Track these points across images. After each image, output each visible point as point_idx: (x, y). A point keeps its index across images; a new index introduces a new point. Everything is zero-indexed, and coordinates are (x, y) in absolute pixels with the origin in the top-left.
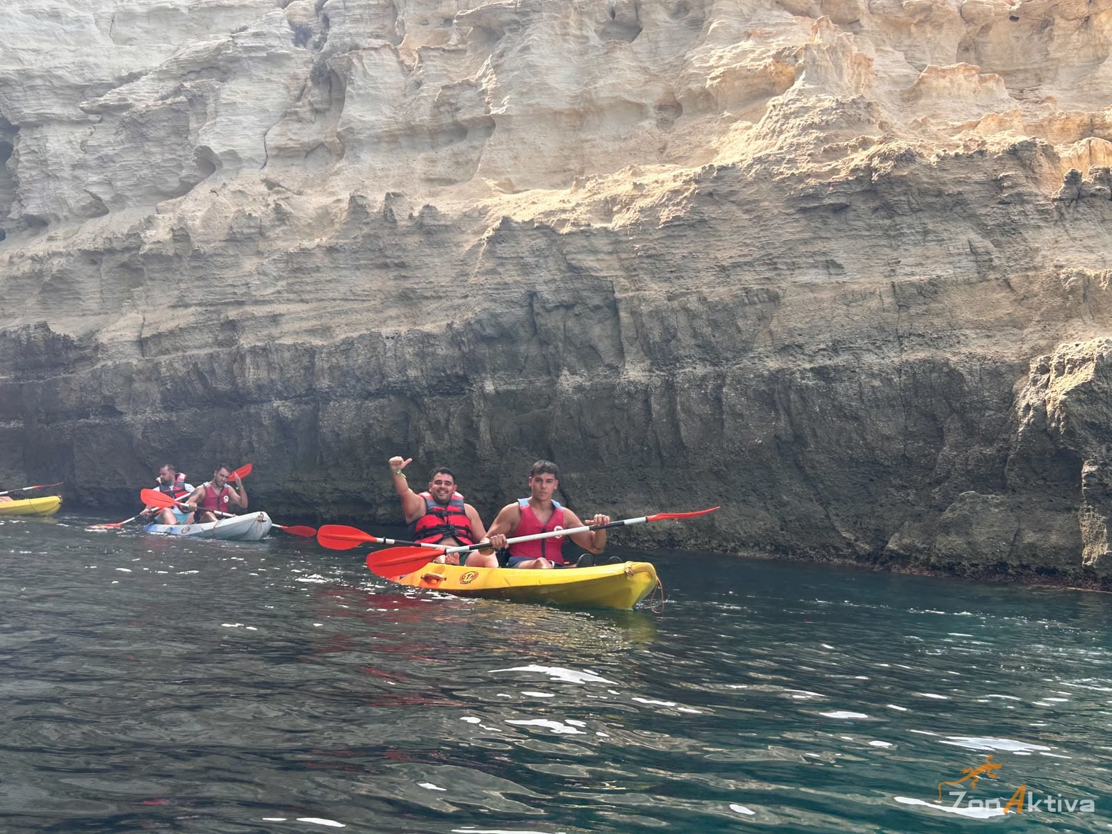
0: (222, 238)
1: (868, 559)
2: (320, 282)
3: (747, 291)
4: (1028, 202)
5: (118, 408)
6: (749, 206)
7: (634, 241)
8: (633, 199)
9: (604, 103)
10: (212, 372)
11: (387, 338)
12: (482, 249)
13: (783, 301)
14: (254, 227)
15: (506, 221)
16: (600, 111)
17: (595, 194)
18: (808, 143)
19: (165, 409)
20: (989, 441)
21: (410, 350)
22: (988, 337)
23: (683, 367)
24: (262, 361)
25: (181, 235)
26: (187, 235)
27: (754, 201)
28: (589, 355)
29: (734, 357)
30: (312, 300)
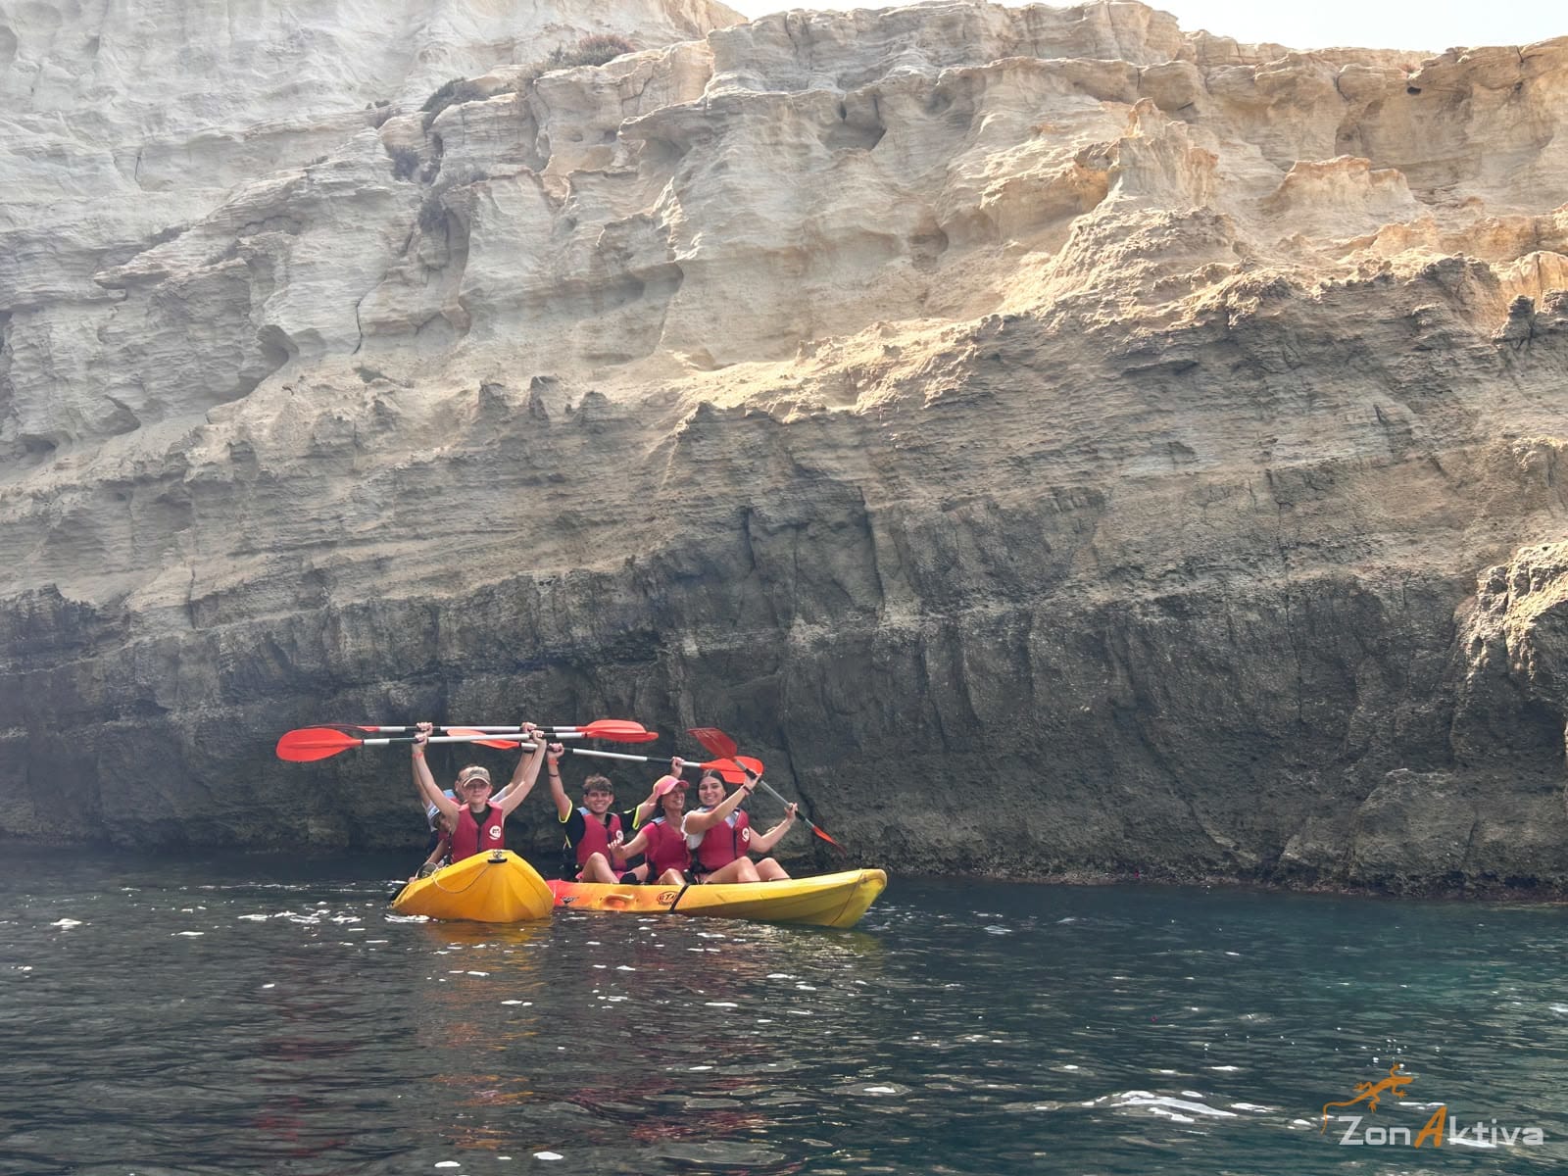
0: (299, 453)
1: (1255, 875)
2: (444, 509)
3: (1057, 492)
4: (1459, 346)
5: (161, 703)
6: (1053, 371)
7: (889, 429)
8: (884, 369)
9: (837, 237)
10: (293, 644)
11: (541, 584)
12: (671, 451)
13: (1110, 503)
14: (346, 436)
15: (704, 408)
16: (831, 249)
17: (830, 365)
18: (1132, 278)
19: (226, 701)
20: (1423, 694)
21: (575, 599)
22: (1413, 542)
23: (968, 606)
24: (365, 629)
25: (243, 452)
26: (252, 452)
27: (1061, 364)
28: (832, 594)
29: (1043, 589)
30: (432, 535)
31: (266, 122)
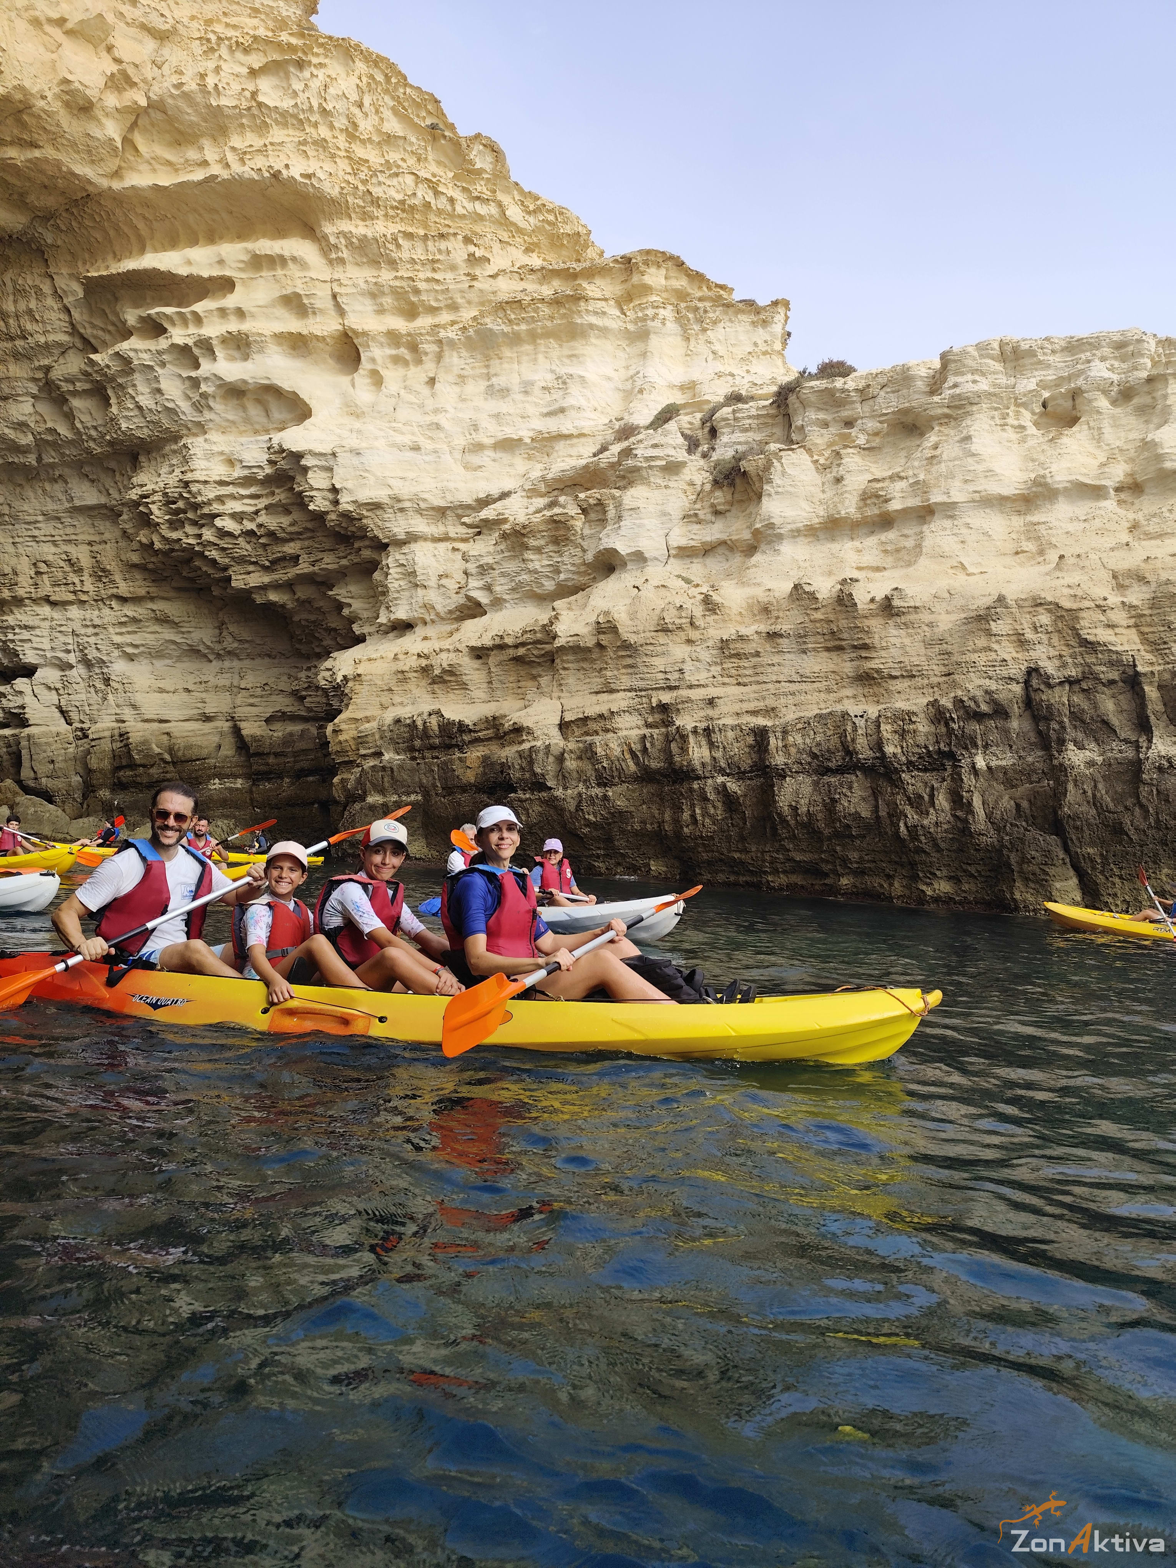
0: (652, 628)
2: (761, 666)
5: (549, 784)
9: (1060, 486)
10: (645, 750)
11: (855, 716)
14: (685, 618)
15: (999, 598)
16: (1053, 495)
19: (599, 785)
21: (889, 727)
24: (704, 743)
25: (606, 627)
26: (615, 627)
28: (1100, 729)
30: (751, 683)
31: (545, 430)
